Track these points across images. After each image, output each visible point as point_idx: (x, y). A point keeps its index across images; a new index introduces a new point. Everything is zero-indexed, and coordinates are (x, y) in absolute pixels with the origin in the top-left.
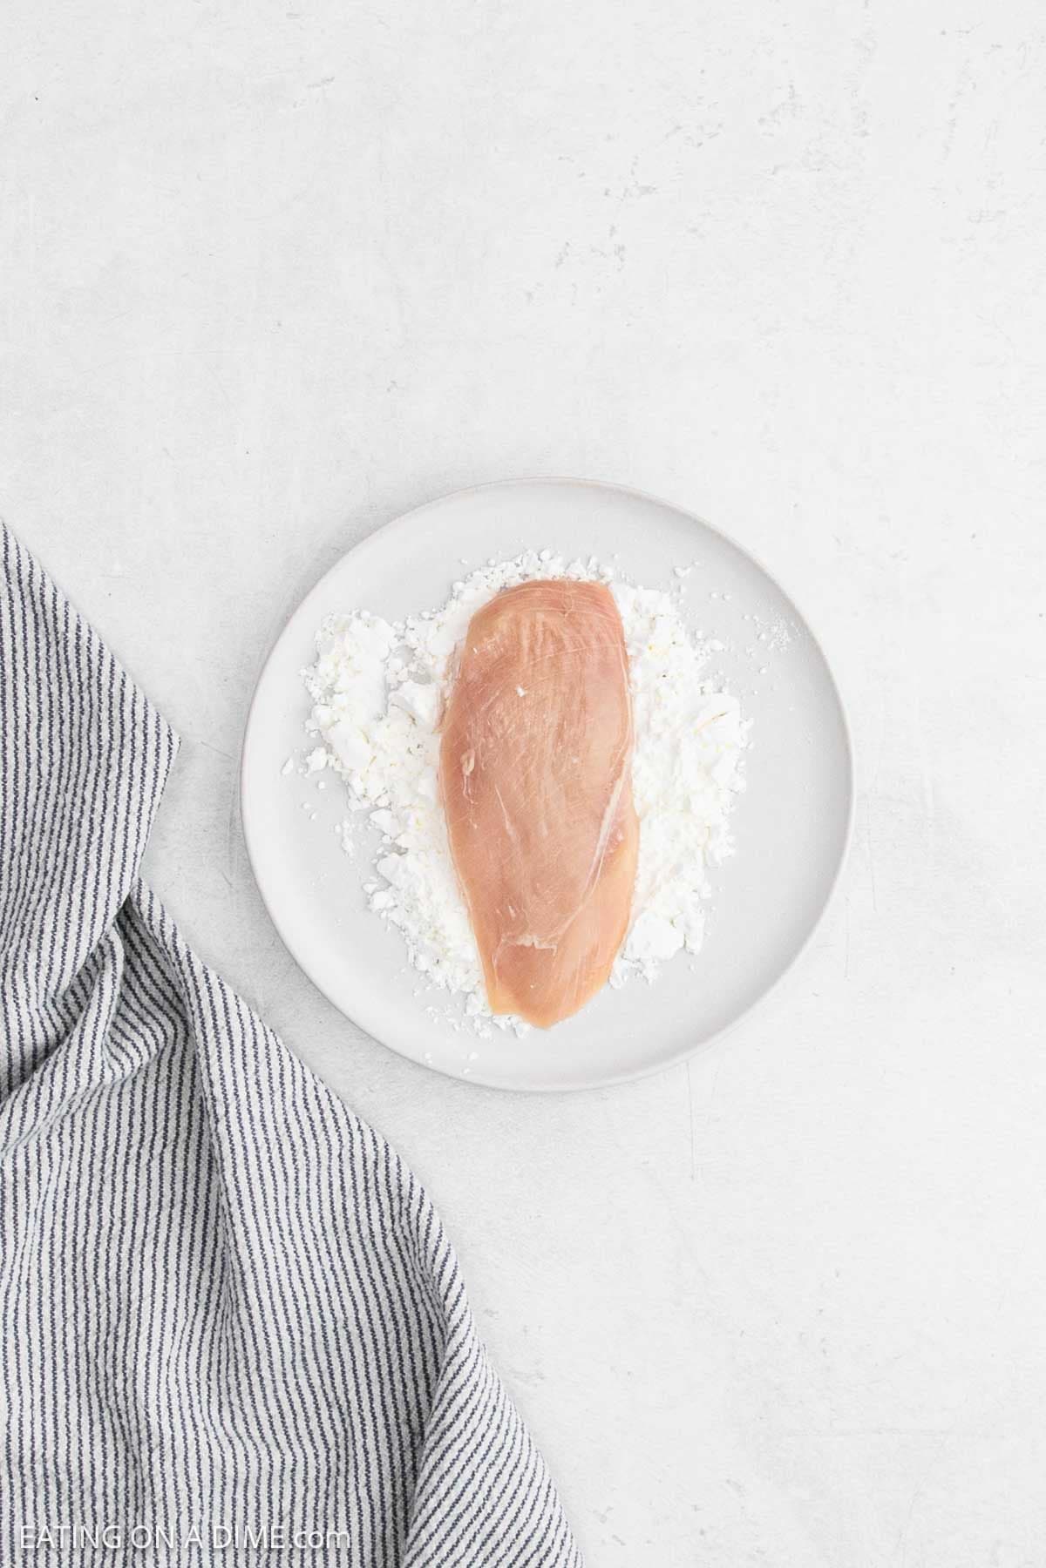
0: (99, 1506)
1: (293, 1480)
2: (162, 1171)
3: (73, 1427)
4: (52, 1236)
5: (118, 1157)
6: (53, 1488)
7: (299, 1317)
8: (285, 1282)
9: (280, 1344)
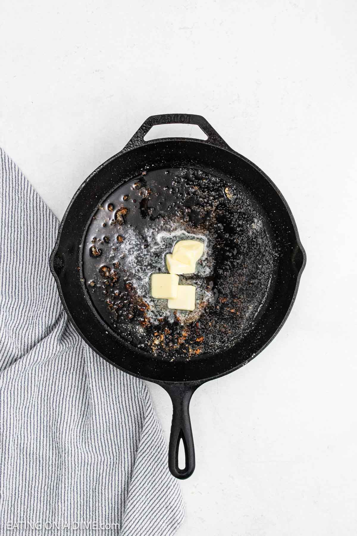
0: (50, 468)
1: (104, 465)
2: (73, 377)
3: (45, 446)
4: (42, 393)
5: (61, 373)
6: (38, 462)
7: (109, 419)
8: (106, 409)
9: (103, 426)
